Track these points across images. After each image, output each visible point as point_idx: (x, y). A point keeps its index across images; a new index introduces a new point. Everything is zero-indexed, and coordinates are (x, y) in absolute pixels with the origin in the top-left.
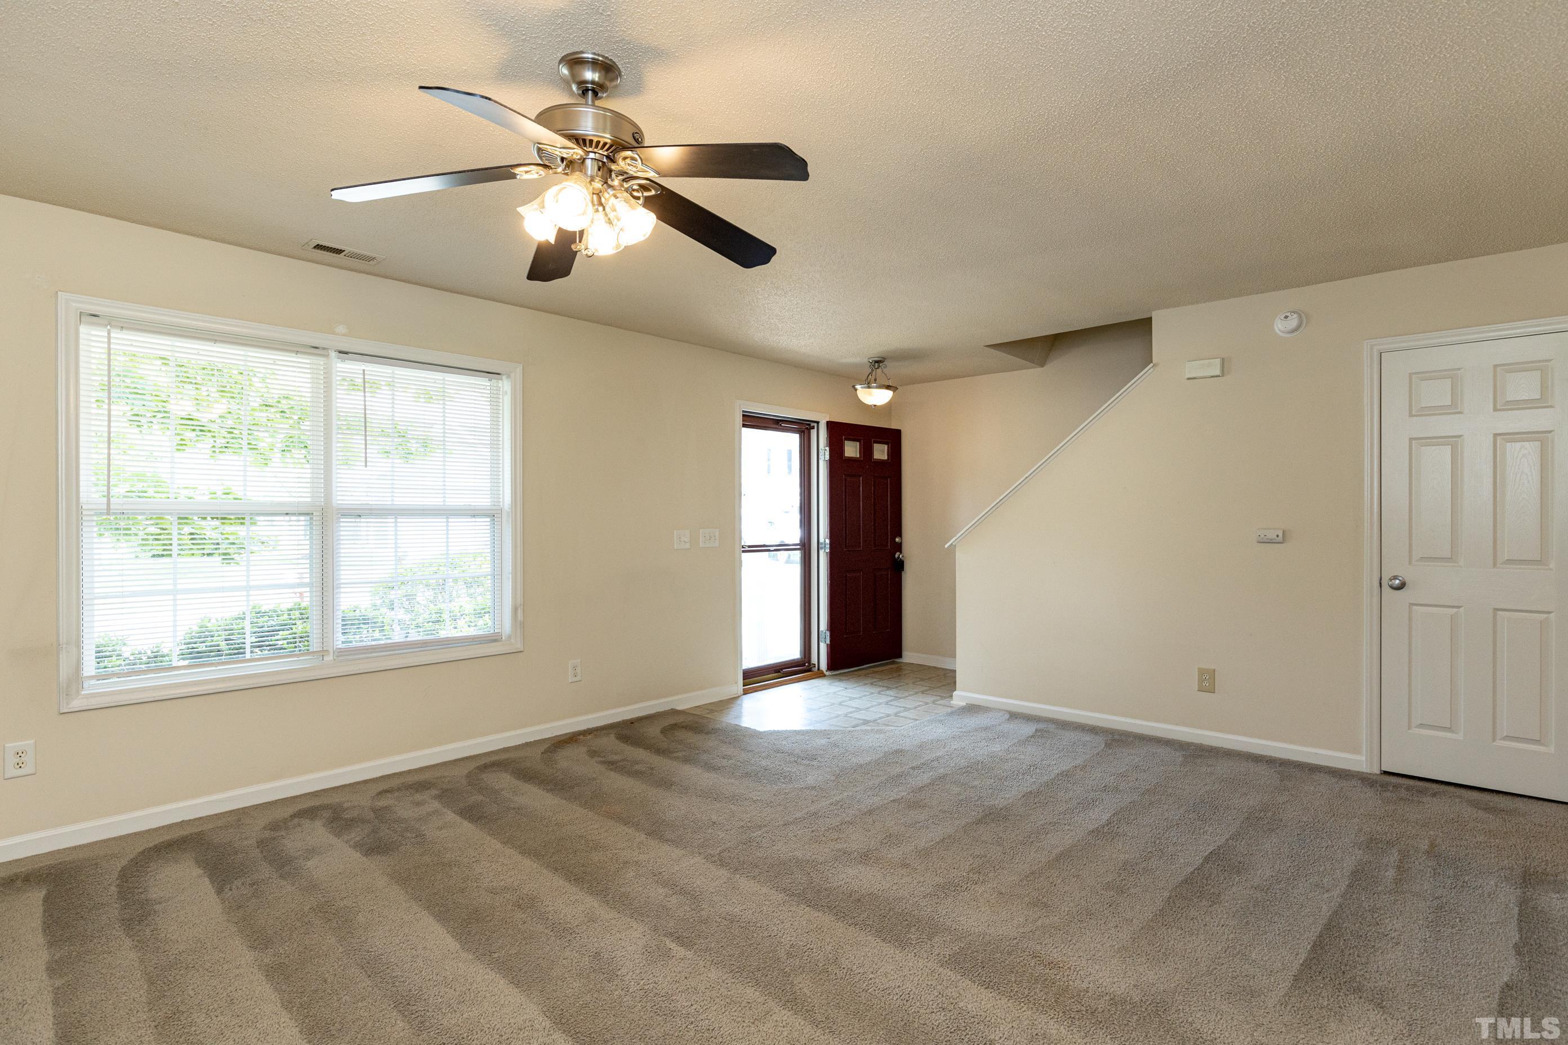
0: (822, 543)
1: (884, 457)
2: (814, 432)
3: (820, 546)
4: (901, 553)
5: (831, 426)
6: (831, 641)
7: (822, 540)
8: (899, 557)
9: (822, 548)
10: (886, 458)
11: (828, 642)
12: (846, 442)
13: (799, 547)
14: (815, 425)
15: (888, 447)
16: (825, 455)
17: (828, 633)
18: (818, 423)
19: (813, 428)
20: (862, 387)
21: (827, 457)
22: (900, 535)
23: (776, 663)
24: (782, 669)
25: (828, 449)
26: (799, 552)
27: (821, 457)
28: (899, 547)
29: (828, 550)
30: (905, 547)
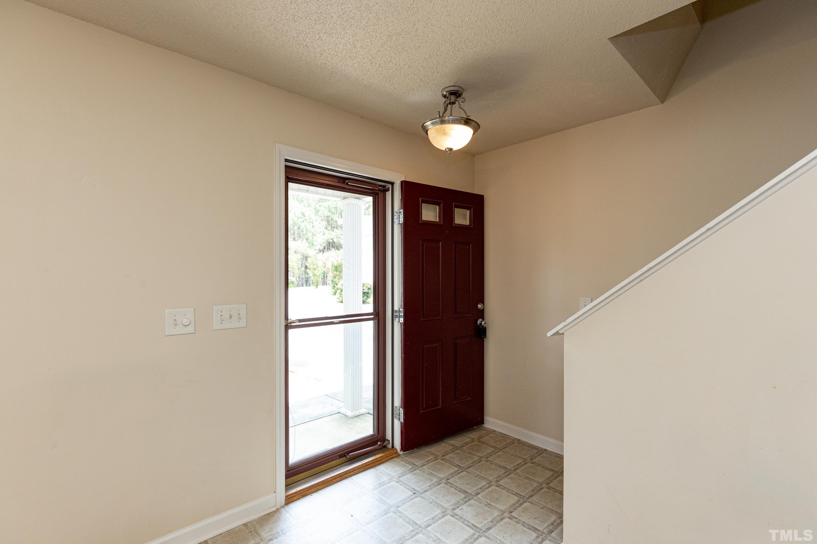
0: (396, 311)
1: (466, 222)
2: (389, 194)
3: (395, 314)
4: (483, 320)
5: (406, 186)
6: (404, 419)
7: (396, 308)
8: (481, 324)
9: (396, 316)
10: (468, 223)
11: (402, 420)
12: (424, 206)
13: (372, 317)
14: (390, 186)
15: (470, 213)
16: (399, 219)
17: (402, 411)
18: (392, 184)
19: (388, 190)
20: (433, 124)
21: (402, 220)
22: (482, 302)
23: (340, 447)
24: (348, 453)
25: (402, 211)
26: (372, 322)
27: (396, 221)
28: (481, 314)
29: (402, 320)
30: (488, 314)
